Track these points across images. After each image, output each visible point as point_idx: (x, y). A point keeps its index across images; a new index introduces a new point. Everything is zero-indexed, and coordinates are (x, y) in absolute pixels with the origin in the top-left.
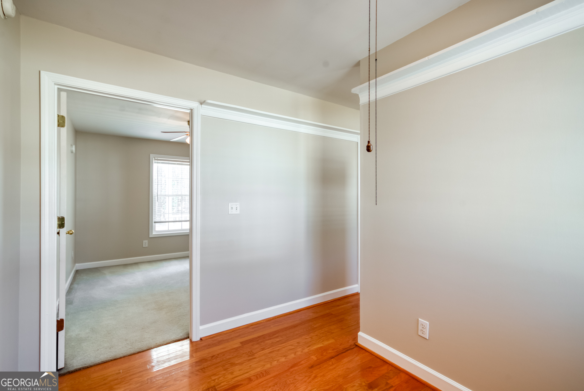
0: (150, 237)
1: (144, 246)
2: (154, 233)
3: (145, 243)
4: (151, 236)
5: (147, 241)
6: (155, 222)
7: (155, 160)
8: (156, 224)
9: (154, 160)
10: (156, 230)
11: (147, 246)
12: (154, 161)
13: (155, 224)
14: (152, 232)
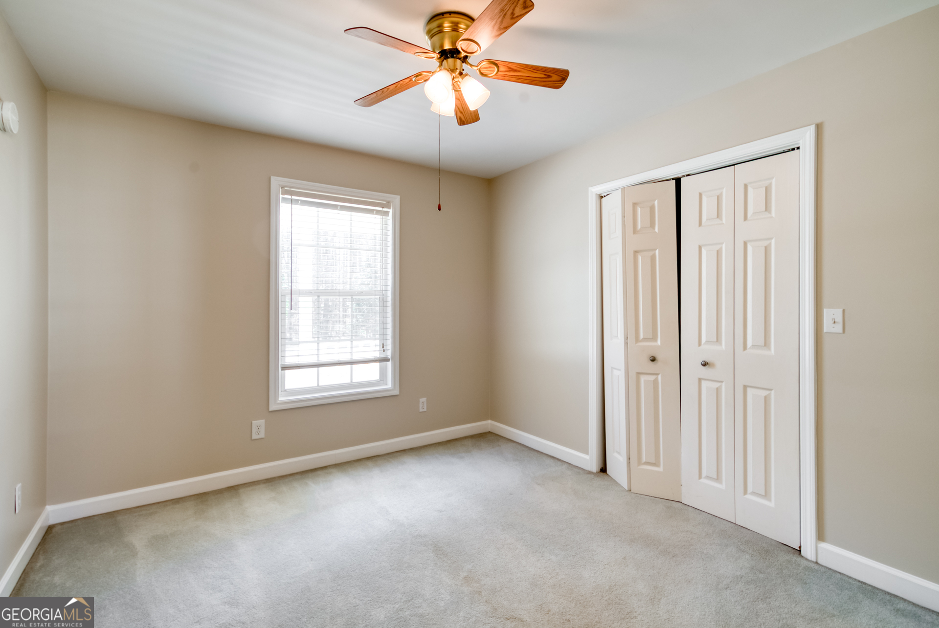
0: (270, 410)
1: (254, 437)
2: (282, 398)
3: (258, 428)
4: (272, 407)
5: (262, 422)
6: (285, 368)
7: (284, 193)
8: (287, 372)
9: (282, 194)
10: (287, 388)
11: (262, 435)
12: (281, 196)
13: (283, 371)
14: (276, 396)
